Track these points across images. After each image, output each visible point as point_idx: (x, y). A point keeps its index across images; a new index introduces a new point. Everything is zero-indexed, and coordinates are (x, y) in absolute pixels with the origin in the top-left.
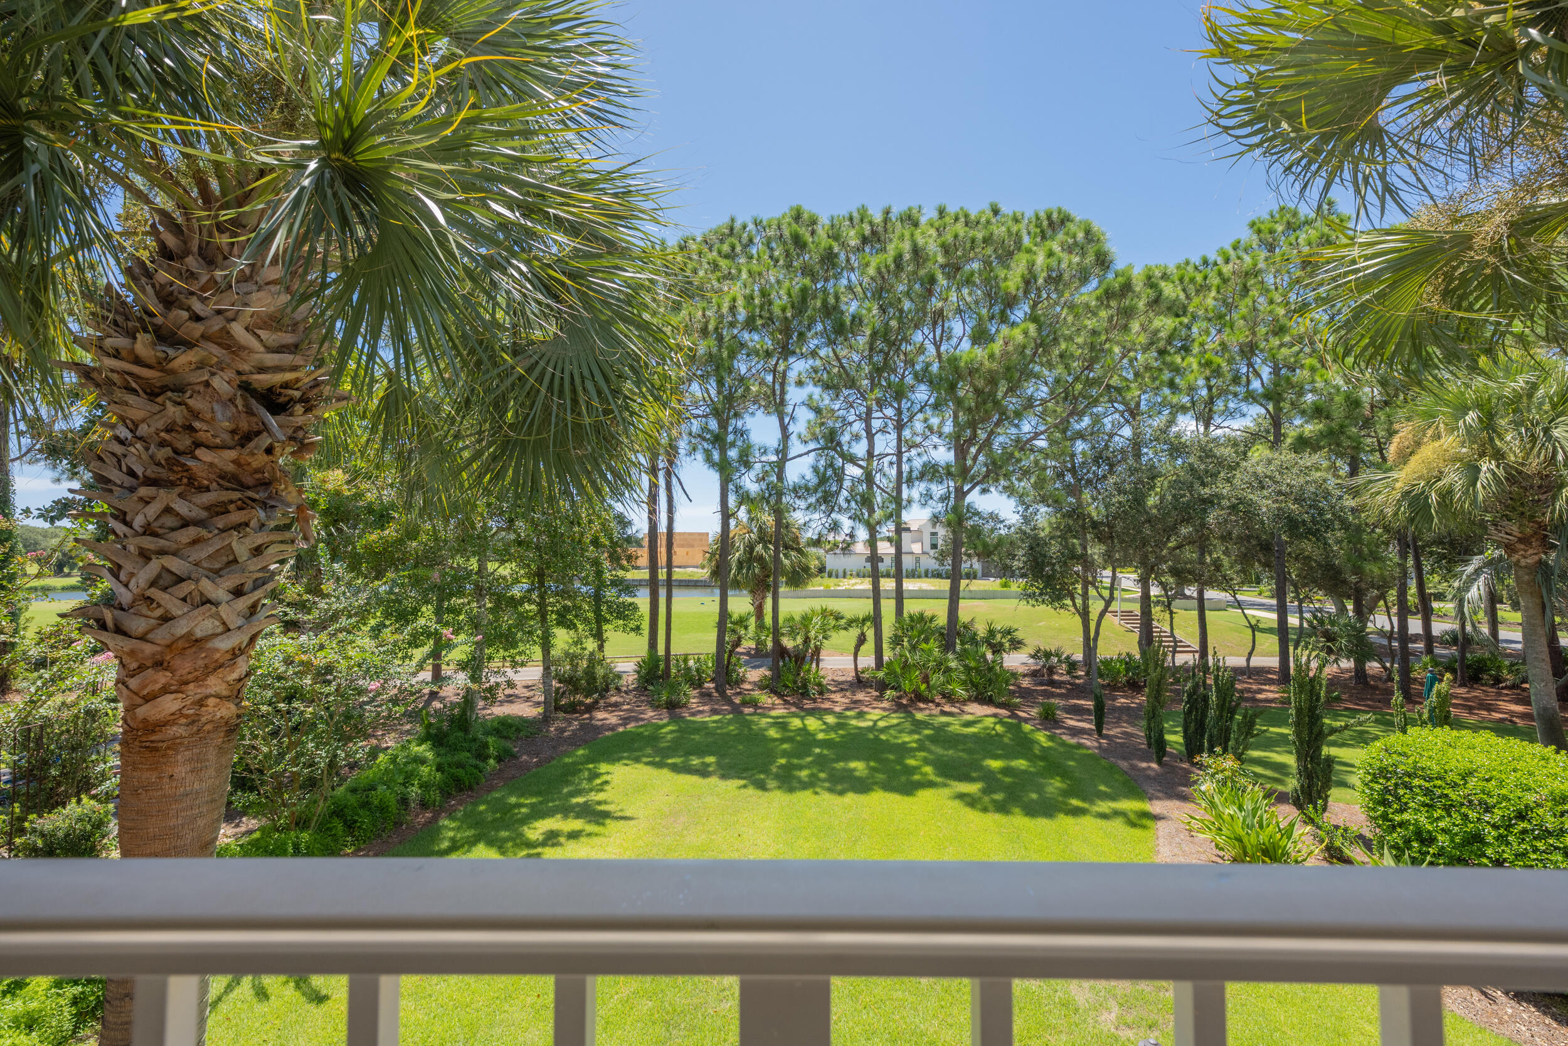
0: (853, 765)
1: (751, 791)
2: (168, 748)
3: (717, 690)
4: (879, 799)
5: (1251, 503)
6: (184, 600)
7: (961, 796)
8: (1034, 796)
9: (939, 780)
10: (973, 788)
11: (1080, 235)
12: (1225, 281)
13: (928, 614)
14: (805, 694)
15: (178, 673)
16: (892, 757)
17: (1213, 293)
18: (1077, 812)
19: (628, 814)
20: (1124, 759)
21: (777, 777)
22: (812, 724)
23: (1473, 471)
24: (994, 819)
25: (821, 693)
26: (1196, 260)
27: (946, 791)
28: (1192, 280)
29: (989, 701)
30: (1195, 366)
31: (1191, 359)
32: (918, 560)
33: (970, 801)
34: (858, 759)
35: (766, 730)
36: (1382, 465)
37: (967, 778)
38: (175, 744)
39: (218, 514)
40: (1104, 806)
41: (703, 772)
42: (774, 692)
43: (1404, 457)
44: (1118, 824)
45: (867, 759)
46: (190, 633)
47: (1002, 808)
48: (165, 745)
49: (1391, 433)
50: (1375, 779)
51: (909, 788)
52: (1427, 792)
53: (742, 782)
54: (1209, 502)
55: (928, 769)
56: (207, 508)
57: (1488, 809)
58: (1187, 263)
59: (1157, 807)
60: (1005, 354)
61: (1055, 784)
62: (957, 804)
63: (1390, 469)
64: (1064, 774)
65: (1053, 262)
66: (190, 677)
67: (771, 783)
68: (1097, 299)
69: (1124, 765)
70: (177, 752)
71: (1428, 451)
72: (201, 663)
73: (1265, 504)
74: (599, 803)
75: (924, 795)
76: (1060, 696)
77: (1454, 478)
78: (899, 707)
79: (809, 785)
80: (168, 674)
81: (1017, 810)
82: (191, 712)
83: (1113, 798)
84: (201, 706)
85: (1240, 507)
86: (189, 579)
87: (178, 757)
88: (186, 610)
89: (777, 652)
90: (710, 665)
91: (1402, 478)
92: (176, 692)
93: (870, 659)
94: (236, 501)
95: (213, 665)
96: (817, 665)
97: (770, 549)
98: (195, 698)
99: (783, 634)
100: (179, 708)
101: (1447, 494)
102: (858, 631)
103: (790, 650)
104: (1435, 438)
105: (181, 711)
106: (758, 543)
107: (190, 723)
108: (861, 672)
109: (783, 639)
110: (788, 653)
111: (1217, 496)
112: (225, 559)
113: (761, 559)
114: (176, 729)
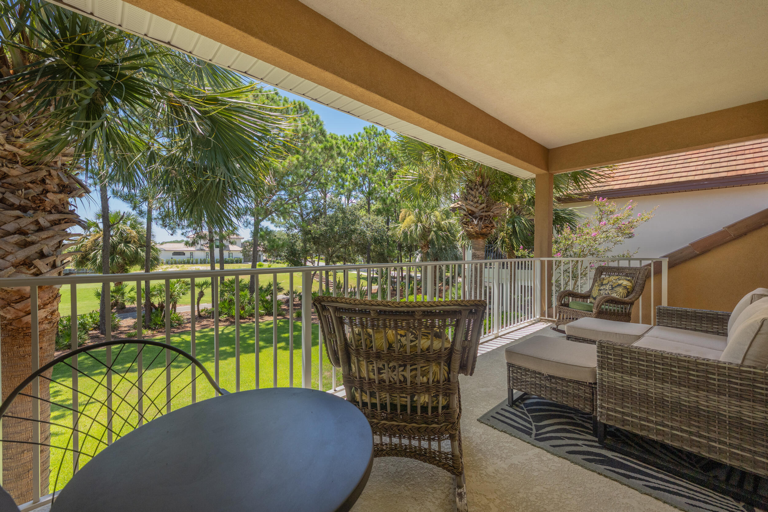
3: (102, 333)
5: (364, 232)
6: (47, 264)
9: (267, 345)
10: (281, 344)
11: (315, 119)
12: (358, 148)
14: (170, 326)
17: (354, 152)
23: (417, 226)
25: (180, 325)
26: (347, 135)
28: (347, 144)
29: (273, 314)
30: (349, 179)
31: (348, 176)
33: (284, 349)
34: (224, 346)
36: (397, 221)
37: (278, 342)
39: (56, 224)
41: (132, 371)
42: (147, 327)
43: (404, 220)
45: (229, 345)
47: (297, 347)
49: (400, 212)
53: (163, 369)
54: (353, 231)
55: (260, 343)
56: (49, 222)
58: (344, 136)
60: (289, 166)
62: (281, 351)
63: (399, 223)
65: (305, 128)
66: (48, 302)
67: (184, 365)
68: (322, 149)
71: (408, 219)
72: (51, 295)
73: (369, 234)
75: (265, 351)
77: (413, 228)
82: (49, 317)
84: (52, 315)
85: (362, 233)
86: (53, 255)
87: (44, 339)
88: (48, 270)
89: (149, 305)
90: (90, 320)
91: (402, 226)
92: (43, 308)
93: (206, 304)
94: (65, 219)
95: (54, 296)
96: (175, 311)
97: (130, 247)
98: (51, 311)
99: (153, 295)
100: (45, 316)
101: (411, 232)
102: (200, 290)
103: (156, 304)
104: (409, 215)
105: (46, 317)
106: (120, 243)
107: (50, 323)
108: (202, 311)
109: (153, 298)
110: (154, 306)
111: (356, 229)
112: (56, 246)
113: (122, 253)
114: (44, 325)
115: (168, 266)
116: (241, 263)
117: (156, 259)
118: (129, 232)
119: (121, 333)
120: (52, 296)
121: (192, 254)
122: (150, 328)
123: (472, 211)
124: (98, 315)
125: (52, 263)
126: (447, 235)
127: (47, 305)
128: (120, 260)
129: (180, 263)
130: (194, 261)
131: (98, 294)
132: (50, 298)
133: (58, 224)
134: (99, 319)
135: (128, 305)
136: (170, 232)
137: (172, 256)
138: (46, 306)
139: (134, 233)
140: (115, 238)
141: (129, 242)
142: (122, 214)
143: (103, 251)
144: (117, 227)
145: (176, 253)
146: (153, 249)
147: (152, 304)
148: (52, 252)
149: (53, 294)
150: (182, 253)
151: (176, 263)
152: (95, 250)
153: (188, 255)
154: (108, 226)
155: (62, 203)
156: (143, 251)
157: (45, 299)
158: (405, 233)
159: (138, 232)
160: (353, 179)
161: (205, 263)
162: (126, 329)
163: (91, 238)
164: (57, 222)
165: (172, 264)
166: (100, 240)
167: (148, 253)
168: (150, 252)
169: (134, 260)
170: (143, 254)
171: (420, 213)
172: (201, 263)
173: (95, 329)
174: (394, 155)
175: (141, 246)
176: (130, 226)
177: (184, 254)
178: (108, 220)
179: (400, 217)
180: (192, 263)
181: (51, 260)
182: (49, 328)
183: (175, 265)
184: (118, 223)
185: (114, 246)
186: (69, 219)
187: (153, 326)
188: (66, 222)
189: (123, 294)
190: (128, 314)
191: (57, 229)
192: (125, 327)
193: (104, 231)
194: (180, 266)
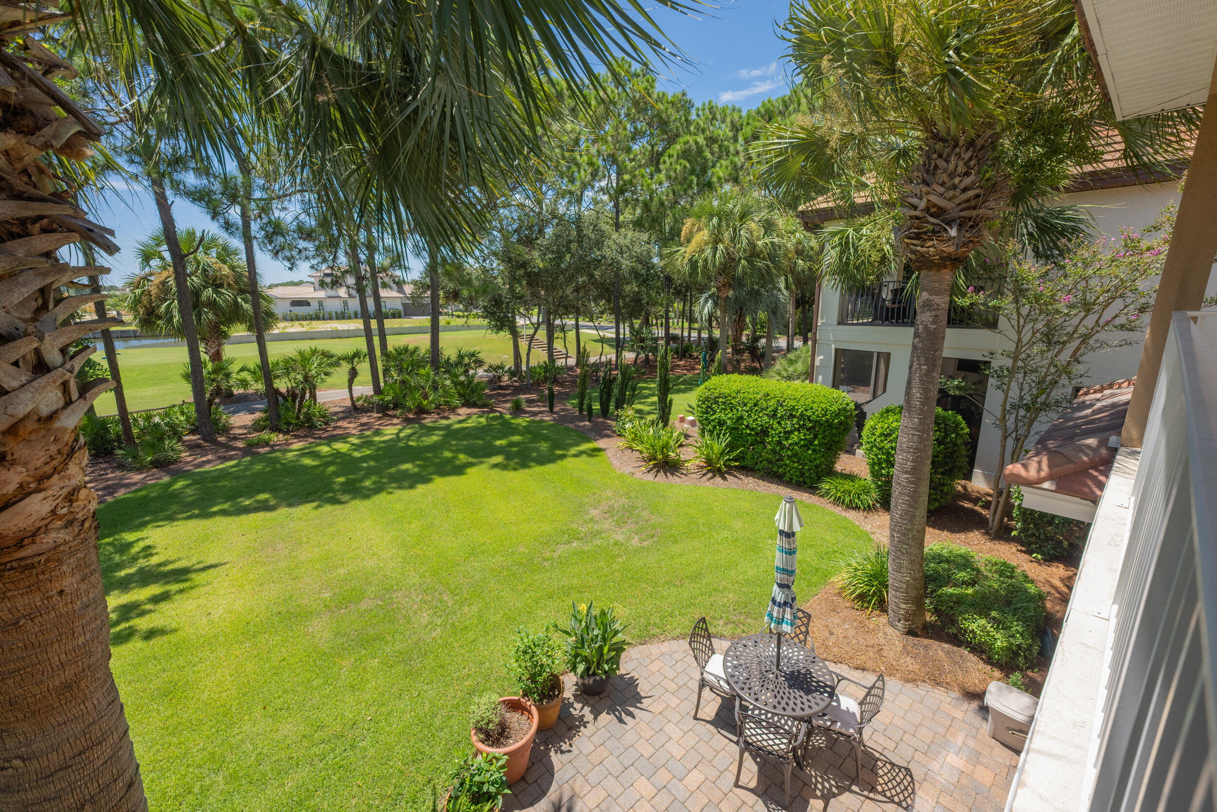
0: (404, 467)
1: (329, 508)
2: (48, 560)
3: (204, 439)
4: (440, 484)
6: (16, 364)
7: (495, 466)
8: (534, 454)
9: (474, 460)
10: (498, 459)
13: (411, 347)
14: (312, 427)
15: (31, 466)
16: (429, 455)
18: (562, 457)
19: (211, 561)
20: (572, 422)
21: (344, 492)
22: (341, 447)
23: (715, 249)
24: (522, 473)
25: (327, 423)
27: (484, 466)
29: (474, 405)
32: (345, 304)
33: (503, 467)
34: (405, 462)
35: (298, 461)
36: (676, 241)
37: (489, 455)
38: (55, 554)
40: (574, 450)
41: (265, 507)
42: (276, 429)
43: (689, 241)
44: (584, 457)
45: (412, 461)
46: (33, 411)
47: (524, 465)
48: (43, 558)
49: (684, 224)
50: (704, 403)
51: (459, 470)
52: (724, 403)
53: (315, 504)
54: (599, 261)
55: (462, 456)
57: (745, 405)
59: (601, 443)
61: (544, 446)
62: (496, 471)
63: (681, 245)
64: (546, 439)
66: (48, 469)
67: (345, 498)
69: (571, 426)
70: (60, 561)
71: (697, 238)
72: (53, 449)
74: (160, 565)
75: (470, 470)
76: (509, 394)
77: (708, 252)
78: (408, 421)
79: (378, 489)
80: (20, 469)
81: (532, 464)
82: (65, 511)
83: (578, 445)
84: (71, 501)
85: (615, 265)
86: (26, 334)
87: (64, 568)
88: (24, 379)
89: (272, 394)
90: (182, 418)
91: (687, 252)
92: (37, 491)
93: (364, 388)
94: (41, 218)
95: (66, 450)
96: (315, 400)
97: (223, 294)
98: (64, 492)
99: (277, 377)
100: (49, 509)
101: (706, 260)
102: (350, 366)
103: (283, 390)
104: (699, 229)
105: (53, 512)
106: (205, 287)
107: (69, 524)
108: (358, 400)
109: (277, 381)
110: (281, 394)
111: (604, 257)
112: (34, 305)
113: (212, 305)
114: (53, 535)
115: (286, 324)
116: (400, 317)
117: (270, 314)
118: (216, 267)
119: (235, 438)
120: (59, 452)
121: (321, 303)
122: (280, 431)
123: (939, 208)
124: (193, 408)
125: (31, 357)
126: (767, 266)
127: (49, 477)
128: (210, 316)
129: (305, 318)
130: (327, 315)
131: (186, 377)
132: (52, 458)
133: (20, 236)
134: (194, 415)
135: (236, 391)
136: (288, 264)
137: (289, 307)
138: (47, 483)
139: (226, 270)
140: (195, 279)
141: (221, 286)
142: (198, 235)
143: (180, 302)
144: (196, 259)
145: (297, 303)
146: (263, 298)
147: (277, 392)
148: (21, 325)
149: (59, 446)
150: (304, 303)
151: (298, 318)
152: (166, 300)
153: (315, 305)
154: (179, 259)
155: (19, 166)
156: (246, 302)
157: (38, 463)
158: (693, 263)
159: (232, 268)
160: (591, 164)
161: (343, 318)
162: (240, 431)
163: (156, 280)
164: (15, 229)
165: (292, 320)
166: (172, 282)
167: (256, 305)
168: (259, 303)
169: (234, 315)
170: (247, 306)
171: (719, 225)
172: (337, 318)
173: (192, 432)
174: (664, 116)
175: (242, 292)
176: (218, 258)
177: (309, 304)
178: (178, 246)
179: (683, 233)
180: (324, 319)
181: (24, 348)
182: (67, 538)
183: (297, 323)
184: (195, 251)
185: (197, 293)
186: (52, 219)
187: (284, 428)
188: (45, 231)
189: (228, 376)
190: (240, 406)
191: (20, 253)
192: (240, 427)
193: (175, 267)
194: (305, 323)
